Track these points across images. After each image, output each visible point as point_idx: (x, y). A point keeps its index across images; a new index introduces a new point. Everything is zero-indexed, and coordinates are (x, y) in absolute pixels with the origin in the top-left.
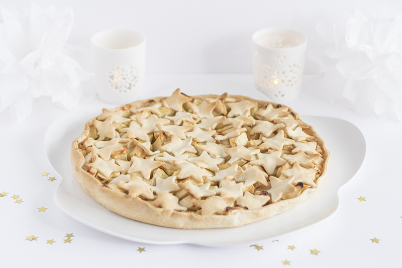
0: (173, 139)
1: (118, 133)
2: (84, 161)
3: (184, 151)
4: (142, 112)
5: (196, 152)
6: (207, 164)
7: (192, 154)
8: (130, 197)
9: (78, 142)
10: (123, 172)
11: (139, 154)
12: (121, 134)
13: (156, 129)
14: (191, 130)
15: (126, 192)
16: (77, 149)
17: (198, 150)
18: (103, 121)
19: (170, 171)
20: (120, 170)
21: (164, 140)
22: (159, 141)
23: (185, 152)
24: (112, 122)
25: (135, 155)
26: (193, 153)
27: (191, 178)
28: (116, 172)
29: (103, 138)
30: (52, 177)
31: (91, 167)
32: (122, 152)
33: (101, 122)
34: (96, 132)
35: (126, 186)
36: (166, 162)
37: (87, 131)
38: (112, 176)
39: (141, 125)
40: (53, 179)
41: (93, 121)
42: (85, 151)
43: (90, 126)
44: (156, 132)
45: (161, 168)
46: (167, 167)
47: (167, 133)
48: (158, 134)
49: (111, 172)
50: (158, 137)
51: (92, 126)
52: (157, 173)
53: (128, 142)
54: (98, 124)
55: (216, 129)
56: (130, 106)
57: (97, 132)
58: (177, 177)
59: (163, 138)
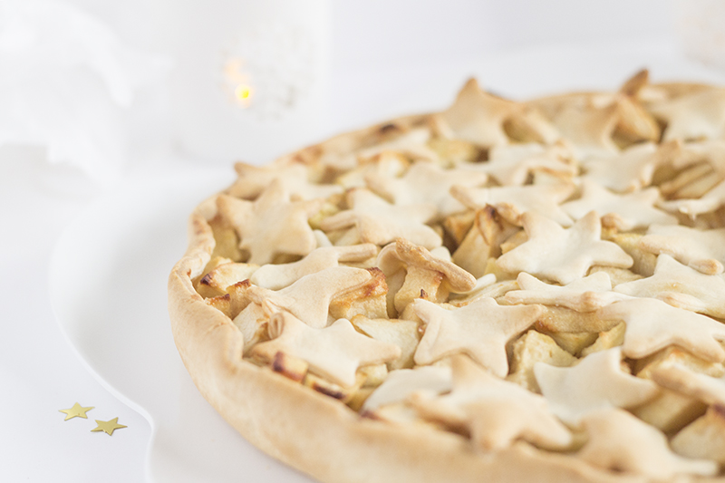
0: (536, 227)
1: (319, 233)
2: (239, 335)
3: (586, 262)
4: (376, 159)
5: (630, 262)
6: (697, 295)
7: (619, 272)
8: (486, 446)
9: (189, 273)
10: (394, 363)
11: (433, 291)
12: (331, 235)
13: (451, 206)
14: (576, 196)
15: (459, 430)
16: (194, 297)
17: (636, 252)
18: (252, 198)
19: (572, 337)
20: (385, 356)
21: (495, 237)
22: (478, 243)
23: (591, 268)
24: (286, 199)
25: (422, 295)
26: (621, 268)
27: (678, 347)
28: (372, 364)
29: (267, 256)
30: (107, 418)
31: (279, 355)
32: (368, 290)
33: (248, 204)
34: (233, 240)
35: (451, 408)
36: (551, 305)
37: (203, 236)
38: (362, 380)
39: (390, 200)
40: (112, 427)
41: (219, 203)
42: (228, 305)
43: (210, 223)
44: (454, 215)
45: (540, 327)
46: (560, 322)
47: (506, 207)
48: (467, 219)
49: (354, 365)
50: (467, 229)
51: (218, 221)
52: (531, 351)
53: (371, 256)
54: (240, 212)
55: (655, 183)
56: (317, 151)
57: (239, 240)
58: (623, 354)
59: (489, 228)
